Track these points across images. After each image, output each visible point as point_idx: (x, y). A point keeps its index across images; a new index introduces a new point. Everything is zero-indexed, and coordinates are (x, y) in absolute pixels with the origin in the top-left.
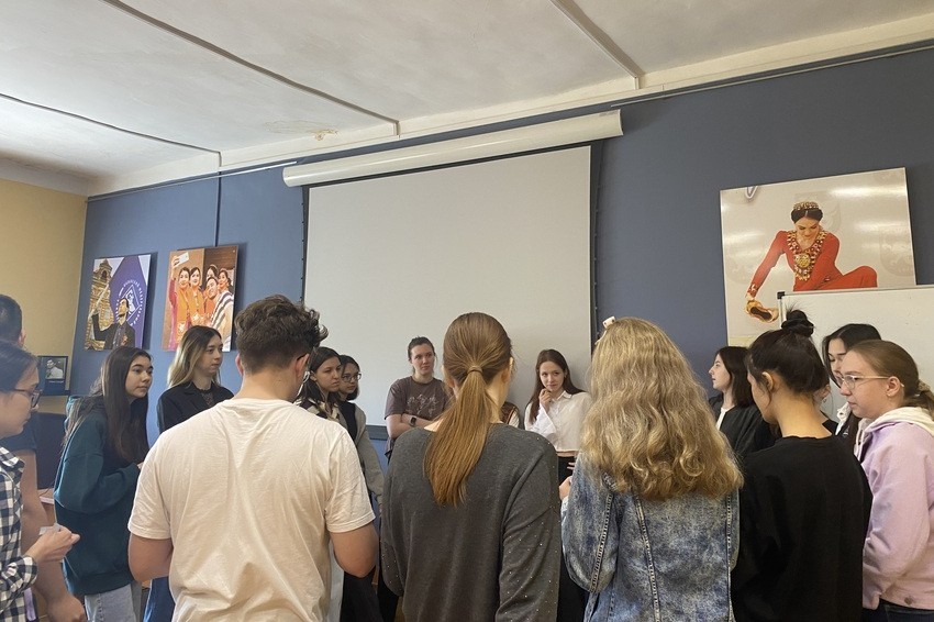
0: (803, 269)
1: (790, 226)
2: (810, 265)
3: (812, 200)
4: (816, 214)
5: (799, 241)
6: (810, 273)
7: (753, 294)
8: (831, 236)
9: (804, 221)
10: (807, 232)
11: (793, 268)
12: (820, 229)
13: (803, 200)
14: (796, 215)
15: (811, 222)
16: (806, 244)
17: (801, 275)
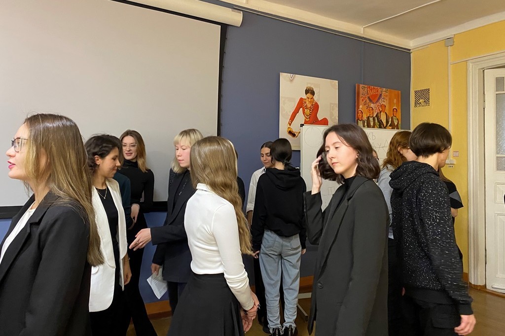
0: (307, 116)
1: (304, 96)
2: (310, 114)
3: (312, 86)
4: (313, 93)
5: (307, 103)
6: (309, 118)
7: (290, 125)
8: (316, 103)
9: (309, 95)
10: (309, 100)
11: (304, 115)
12: (314, 100)
13: (309, 85)
14: (307, 92)
15: (311, 96)
16: (309, 105)
17: (307, 118)
